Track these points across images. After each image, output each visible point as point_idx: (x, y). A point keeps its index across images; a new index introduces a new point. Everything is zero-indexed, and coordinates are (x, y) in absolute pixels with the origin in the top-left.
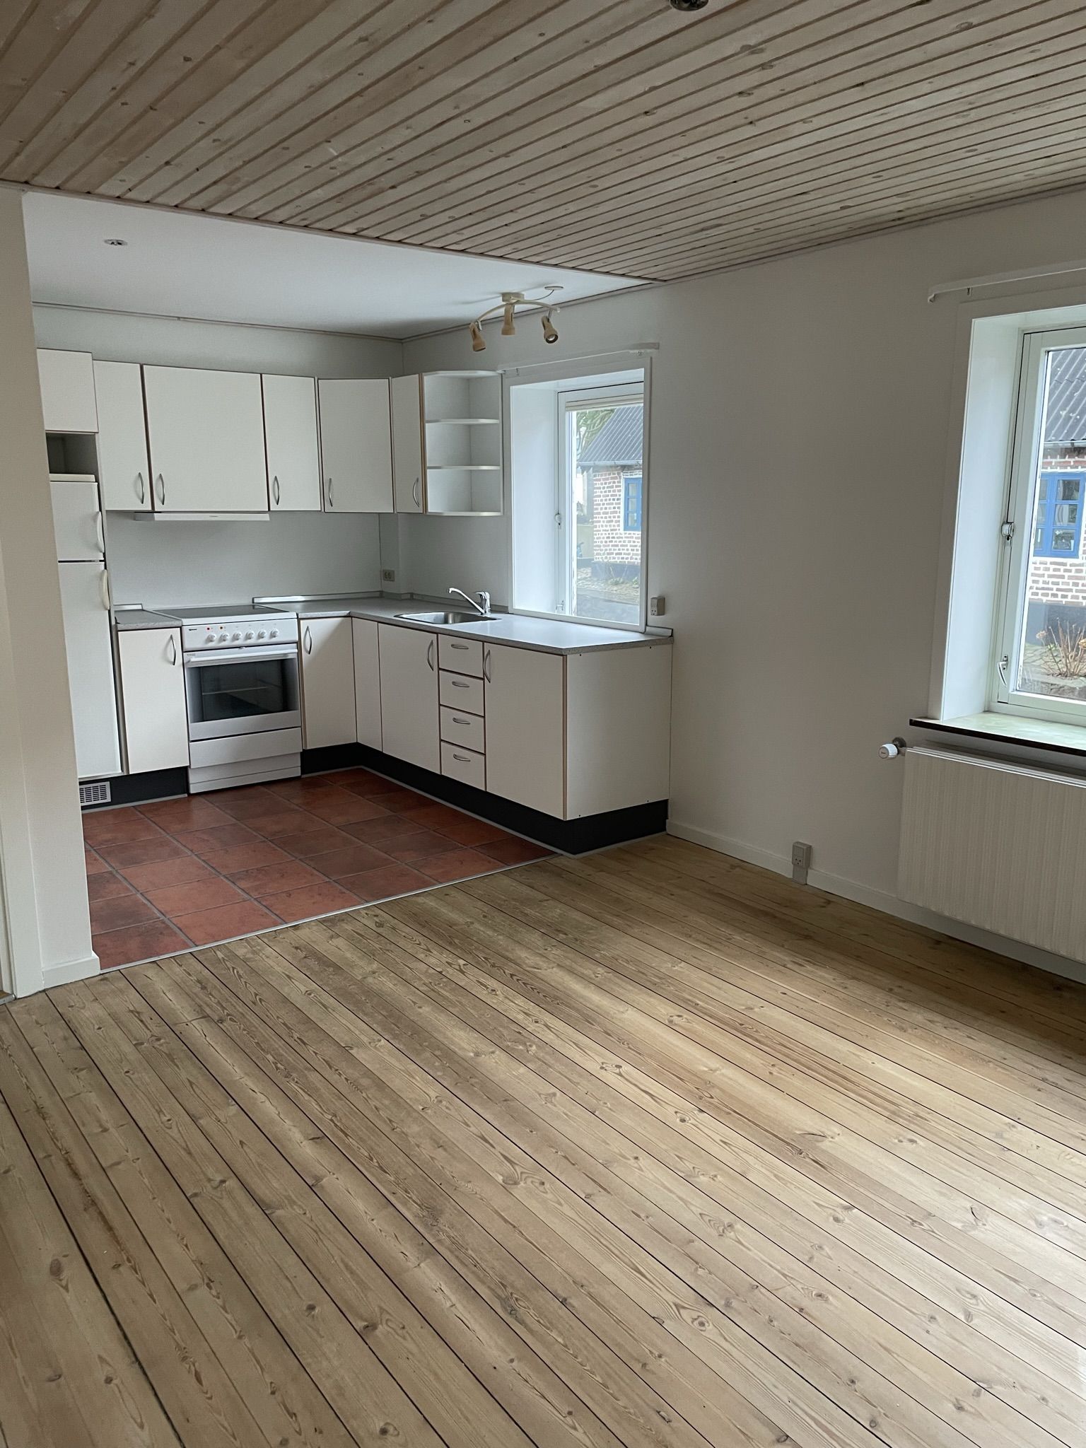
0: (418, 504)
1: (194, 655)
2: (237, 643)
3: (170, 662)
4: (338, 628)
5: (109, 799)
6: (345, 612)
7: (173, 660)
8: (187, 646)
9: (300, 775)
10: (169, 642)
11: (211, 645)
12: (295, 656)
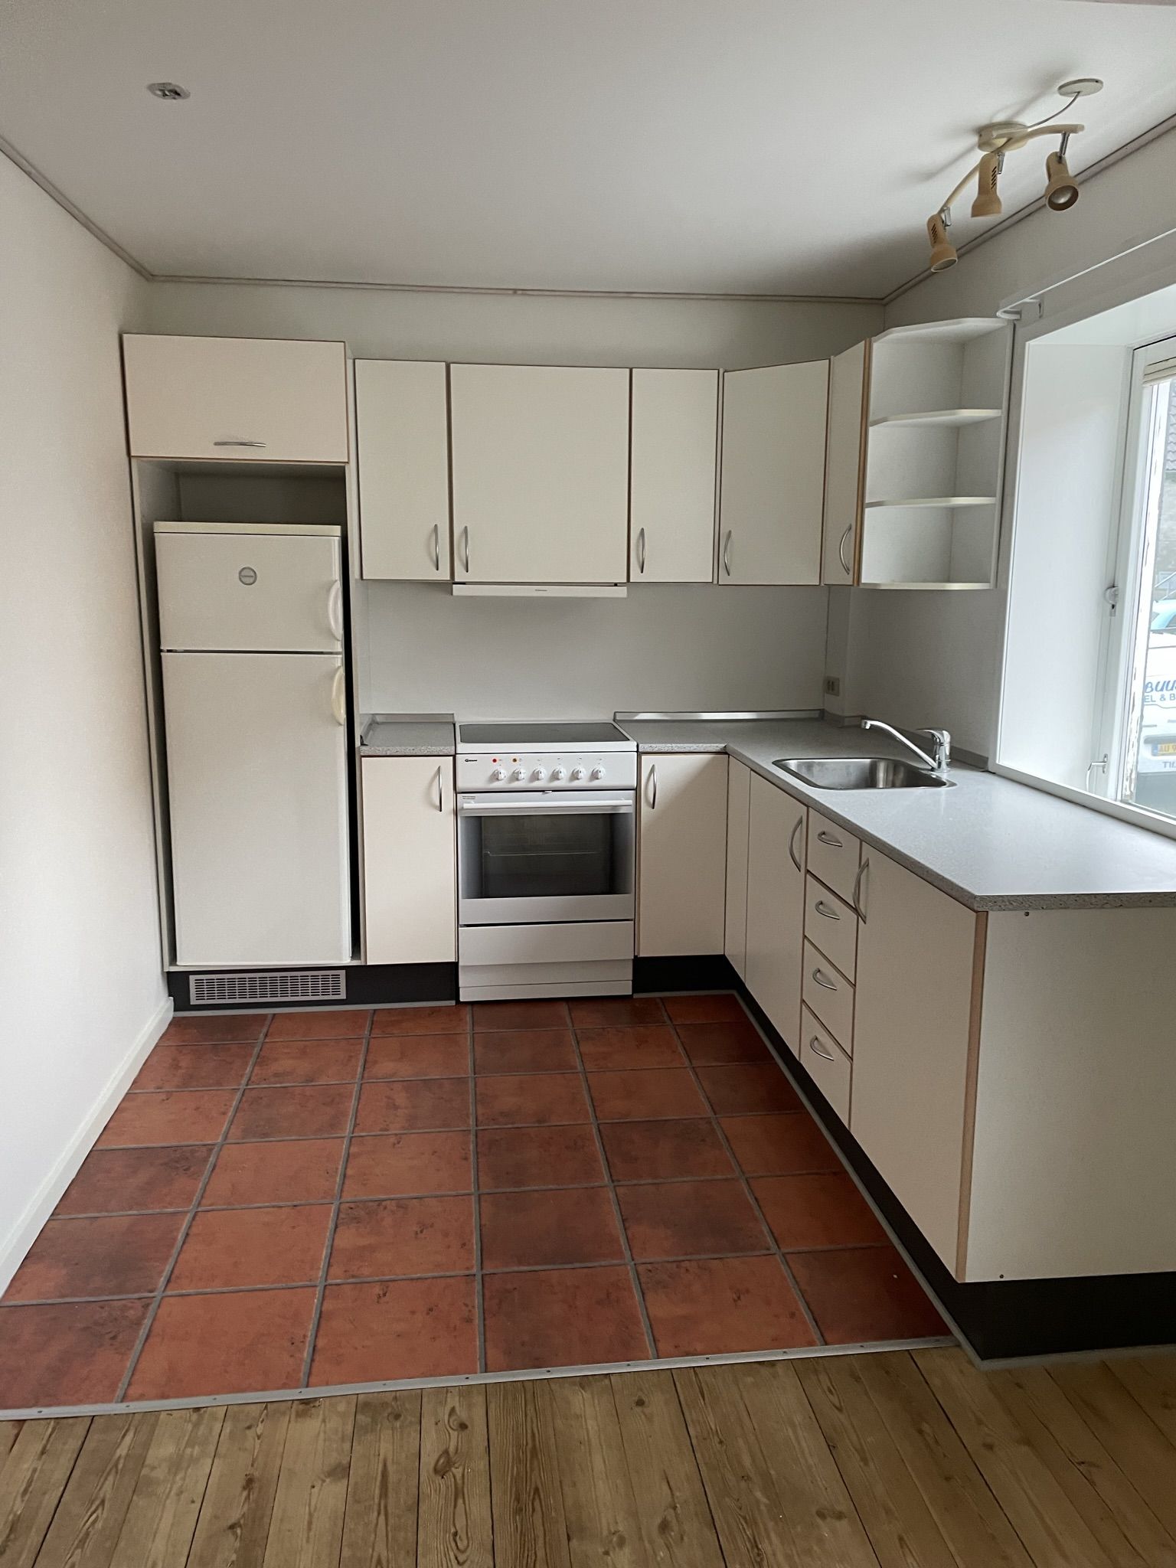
0: (847, 570)
1: (473, 798)
2: (536, 784)
3: (434, 806)
4: (704, 771)
5: (343, 996)
6: (720, 746)
7: (438, 804)
8: (461, 784)
9: (630, 993)
10: (434, 777)
11: (496, 785)
12: (631, 810)
